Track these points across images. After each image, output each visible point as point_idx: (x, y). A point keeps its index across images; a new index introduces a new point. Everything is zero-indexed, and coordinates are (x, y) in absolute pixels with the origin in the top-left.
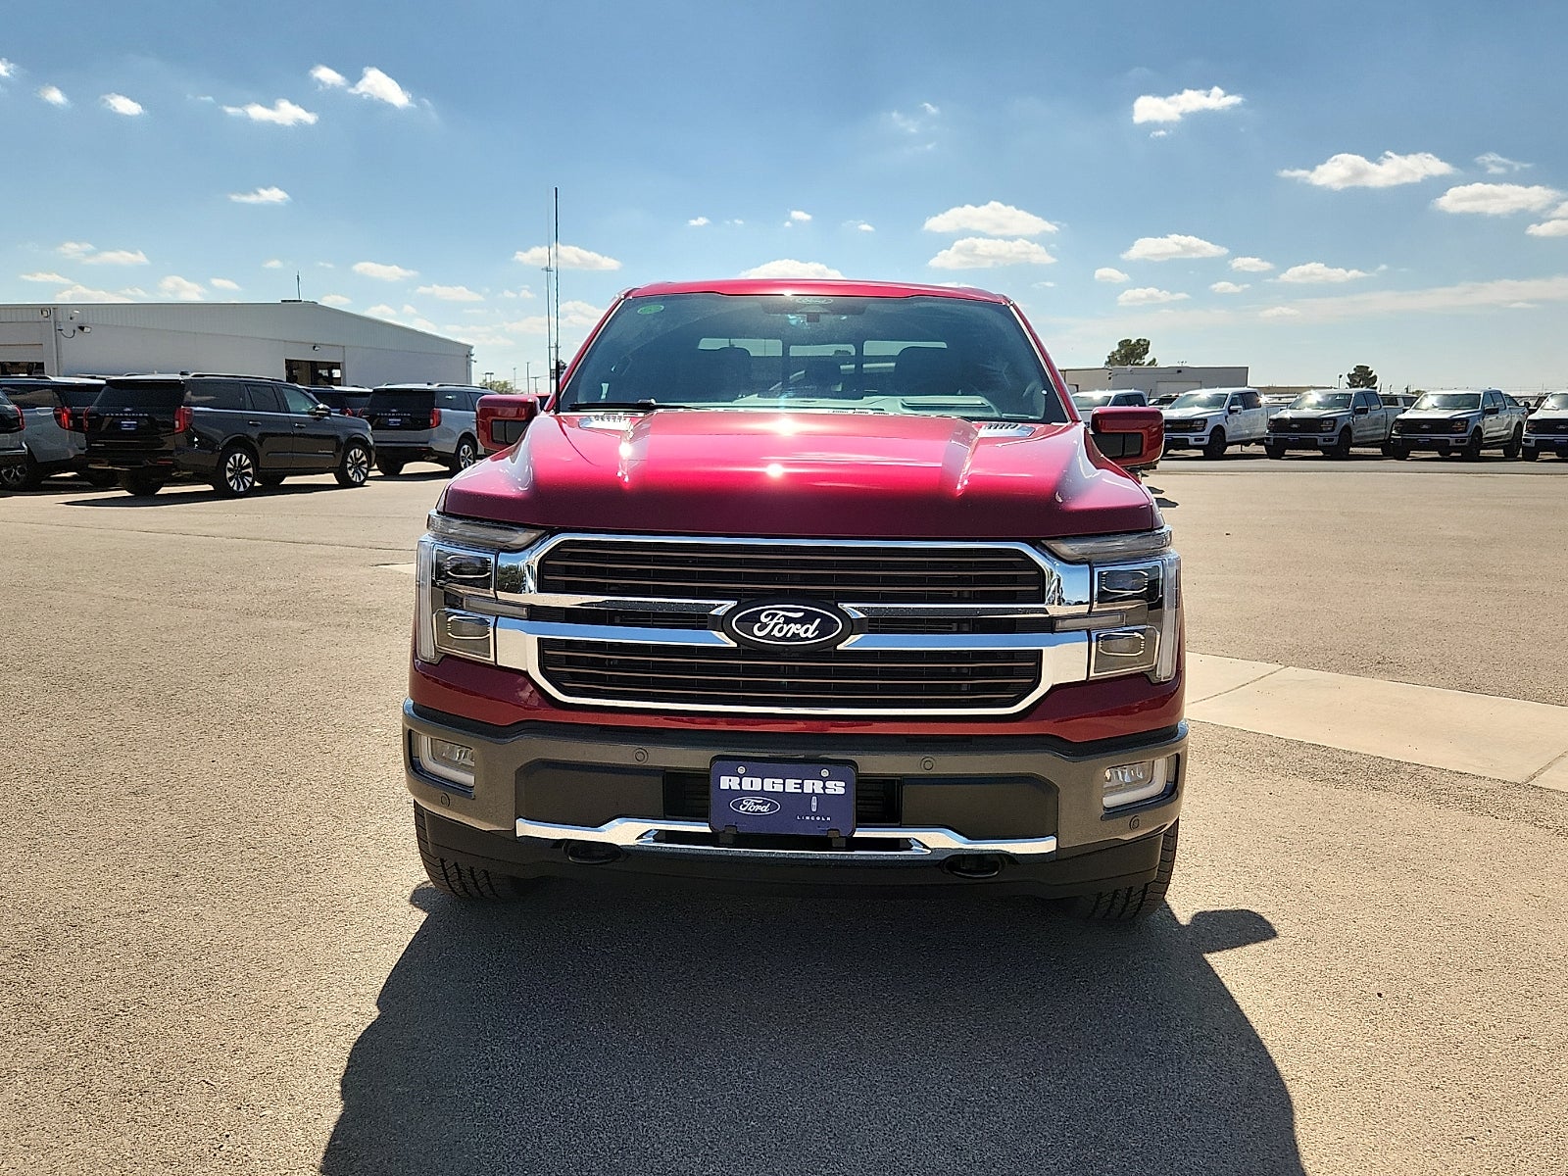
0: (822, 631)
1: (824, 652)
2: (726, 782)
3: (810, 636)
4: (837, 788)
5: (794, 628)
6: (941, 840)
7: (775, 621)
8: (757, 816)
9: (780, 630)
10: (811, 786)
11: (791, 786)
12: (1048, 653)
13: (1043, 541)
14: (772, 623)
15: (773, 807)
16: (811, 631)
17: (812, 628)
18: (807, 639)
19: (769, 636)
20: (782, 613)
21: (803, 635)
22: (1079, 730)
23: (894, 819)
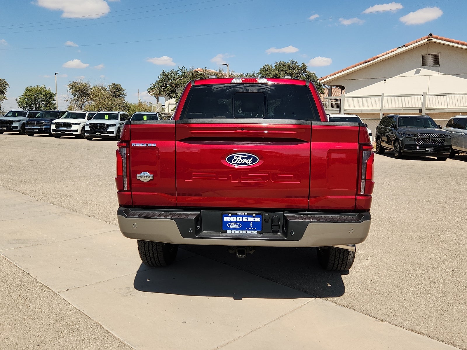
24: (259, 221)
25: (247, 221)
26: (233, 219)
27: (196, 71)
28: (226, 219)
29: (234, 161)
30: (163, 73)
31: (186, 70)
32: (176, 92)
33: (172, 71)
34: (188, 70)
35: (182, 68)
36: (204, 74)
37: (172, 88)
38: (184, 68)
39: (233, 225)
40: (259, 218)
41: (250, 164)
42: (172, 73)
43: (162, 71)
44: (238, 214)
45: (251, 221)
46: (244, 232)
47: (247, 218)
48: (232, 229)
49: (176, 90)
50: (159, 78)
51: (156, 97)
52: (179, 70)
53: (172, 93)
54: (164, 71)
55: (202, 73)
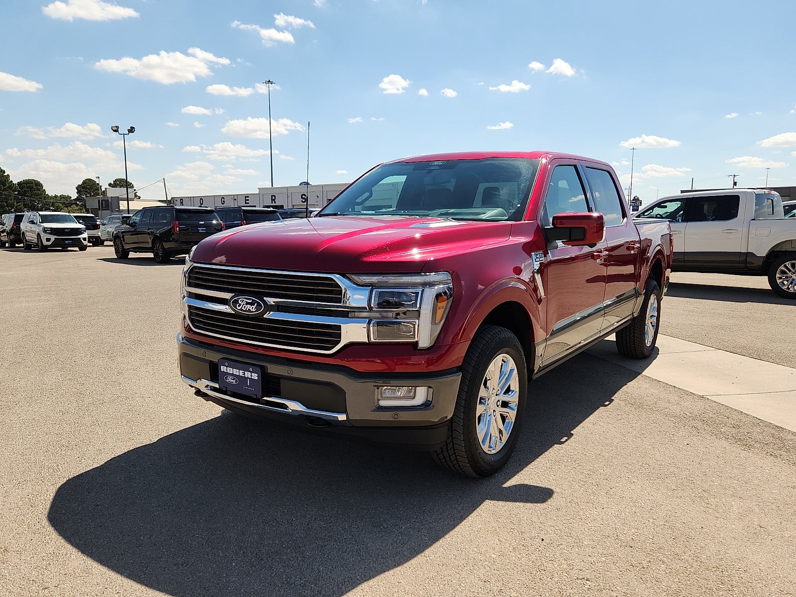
0: (257, 309)
1: (259, 318)
2: (223, 369)
3: (254, 311)
4: (255, 376)
5: (249, 306)
6: (294, 406)
7: (243, 303)
8: (230, 384)
9: (244, 308)
10: (248, 374)
11: (241, 373)
12: (344, 328)
13: (347, 275)
14: (242, 304)
15: (236, 382)
16: (254, 308)
17: (254, 307)
18: (253, 312)
19: (241, 310)
20: (245, 300)
21: (251, 310)
22: (360, 366)
23: (278, 395)
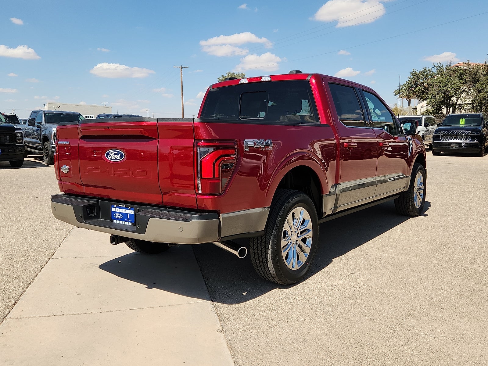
24: (133, 213)
25: (125, 212)
26: (118, 210)
27: (457, 66)
28: (114, 209)
29: (110, 156)
30: (413, 72)
31: (443, 66)
32: (428, 92)
33: (424, 69)
34: (445, 66)
35: (438, 64)
36: (465, 68)
37: (423, 88)
38: (440, 64)
39: (118, 216)
40: (133, 211)
41: (120, 159)
42: (425, 71)
43: (412, 70)
44: (120, 205)
45: (128, 214)
46: (124, 223)
47: (126, 210)
48: (117, 219)
49: (428, 90)
50: (409, 78)
51: (408, 100)
52: (433, 68)
53: (423, 94)
54: (415, 70)
55: (462, 67)
